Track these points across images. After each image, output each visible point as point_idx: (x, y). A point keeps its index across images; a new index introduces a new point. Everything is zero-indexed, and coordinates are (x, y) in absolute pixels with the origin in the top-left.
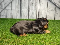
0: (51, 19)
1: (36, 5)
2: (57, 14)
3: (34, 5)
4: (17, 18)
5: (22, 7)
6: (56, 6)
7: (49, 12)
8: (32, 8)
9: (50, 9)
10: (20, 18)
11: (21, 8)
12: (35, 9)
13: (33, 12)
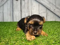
2: (49, 15)
4: (9, 21)
6: (47, 8)
7: (41, 14)
10: (12, 21)
12: (27, 12)
13: (25, 15)
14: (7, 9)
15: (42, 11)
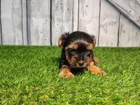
0: (110, 46)
1: (71, 10)
2: (124, 32)
3: (65, 8)
4: (17, 44)
5: (33, 14)
6: (121, 13)
7: (105, 28)
8: (60, 17)
9: (107, 20)
10: (25, 44)
11: (28, 16)
12: (68, 20)
13: (62, 28)
14: (13, 9)
15: (106, 20)
